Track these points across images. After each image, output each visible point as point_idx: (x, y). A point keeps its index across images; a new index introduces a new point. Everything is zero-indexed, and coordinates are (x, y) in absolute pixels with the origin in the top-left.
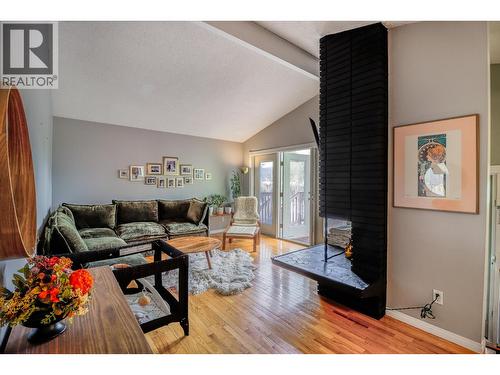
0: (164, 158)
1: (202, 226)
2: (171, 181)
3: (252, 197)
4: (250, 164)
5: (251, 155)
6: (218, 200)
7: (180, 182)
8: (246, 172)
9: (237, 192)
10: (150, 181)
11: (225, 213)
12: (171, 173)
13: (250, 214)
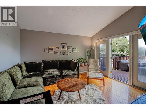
0: (61, 44)
1: (76, 71)
2: (64, 53)
3: (96, 59)
4: (95, 45)
5: (95, 42)
6: (82, 60)
7: (67, 53)
8: (93, 48)
9: (90, 57)
10: (56, 53)
11: (85, 65)
12: (64, 50)
13: (96, 66)
